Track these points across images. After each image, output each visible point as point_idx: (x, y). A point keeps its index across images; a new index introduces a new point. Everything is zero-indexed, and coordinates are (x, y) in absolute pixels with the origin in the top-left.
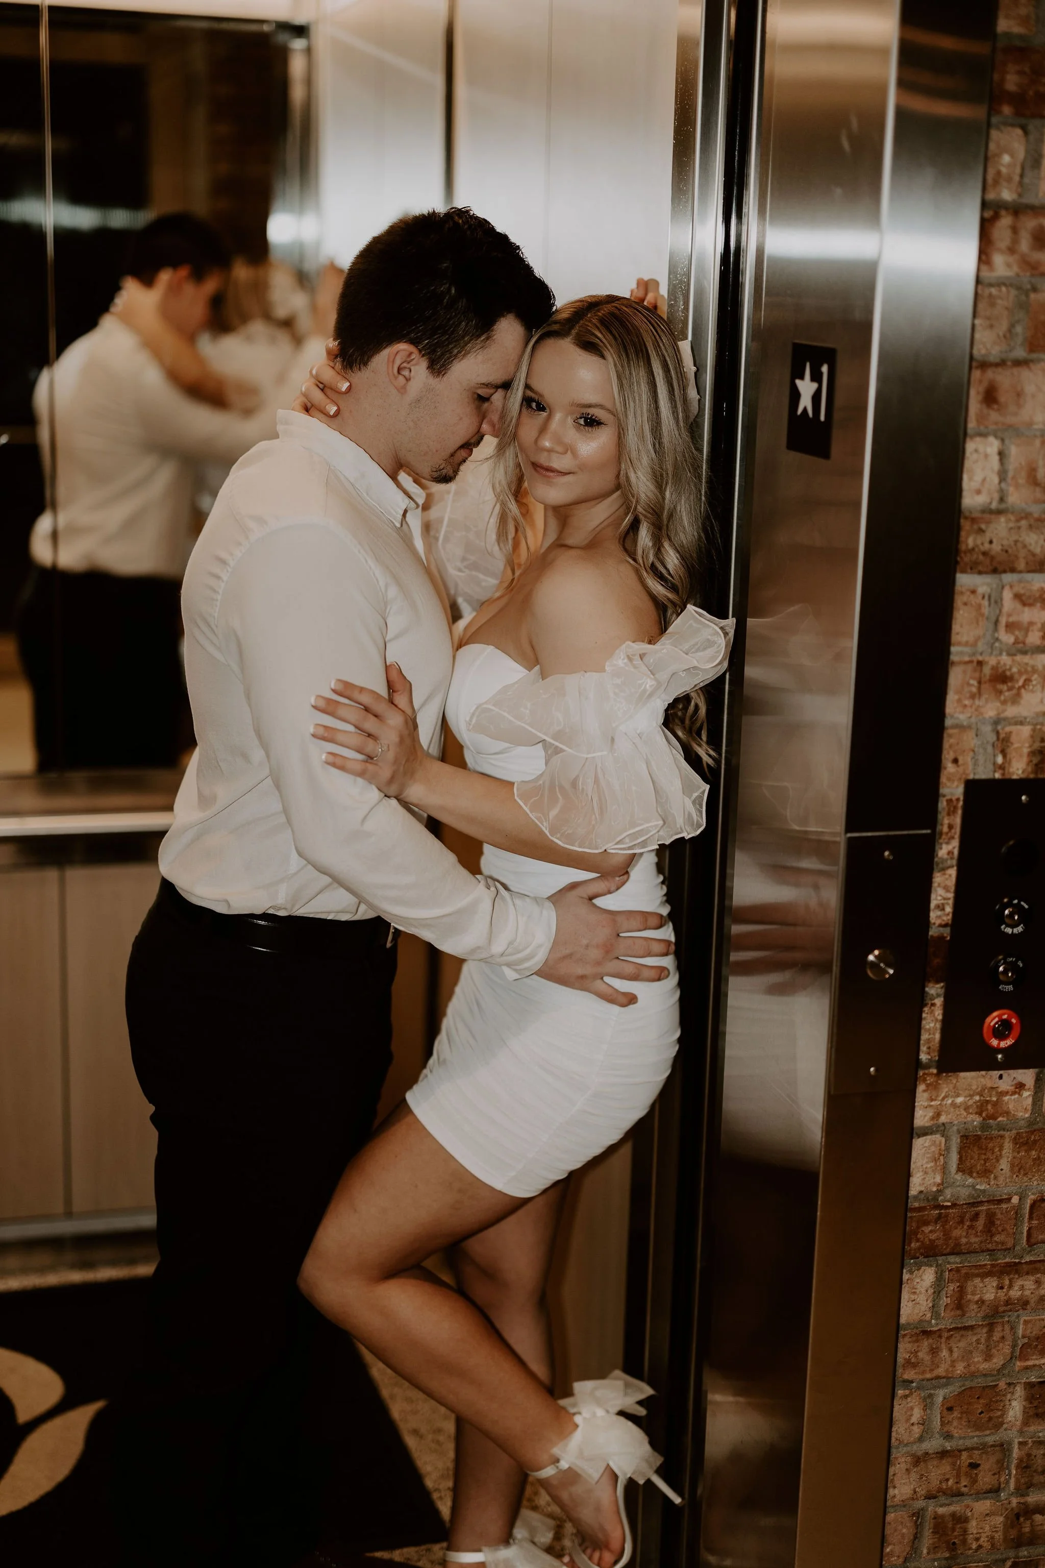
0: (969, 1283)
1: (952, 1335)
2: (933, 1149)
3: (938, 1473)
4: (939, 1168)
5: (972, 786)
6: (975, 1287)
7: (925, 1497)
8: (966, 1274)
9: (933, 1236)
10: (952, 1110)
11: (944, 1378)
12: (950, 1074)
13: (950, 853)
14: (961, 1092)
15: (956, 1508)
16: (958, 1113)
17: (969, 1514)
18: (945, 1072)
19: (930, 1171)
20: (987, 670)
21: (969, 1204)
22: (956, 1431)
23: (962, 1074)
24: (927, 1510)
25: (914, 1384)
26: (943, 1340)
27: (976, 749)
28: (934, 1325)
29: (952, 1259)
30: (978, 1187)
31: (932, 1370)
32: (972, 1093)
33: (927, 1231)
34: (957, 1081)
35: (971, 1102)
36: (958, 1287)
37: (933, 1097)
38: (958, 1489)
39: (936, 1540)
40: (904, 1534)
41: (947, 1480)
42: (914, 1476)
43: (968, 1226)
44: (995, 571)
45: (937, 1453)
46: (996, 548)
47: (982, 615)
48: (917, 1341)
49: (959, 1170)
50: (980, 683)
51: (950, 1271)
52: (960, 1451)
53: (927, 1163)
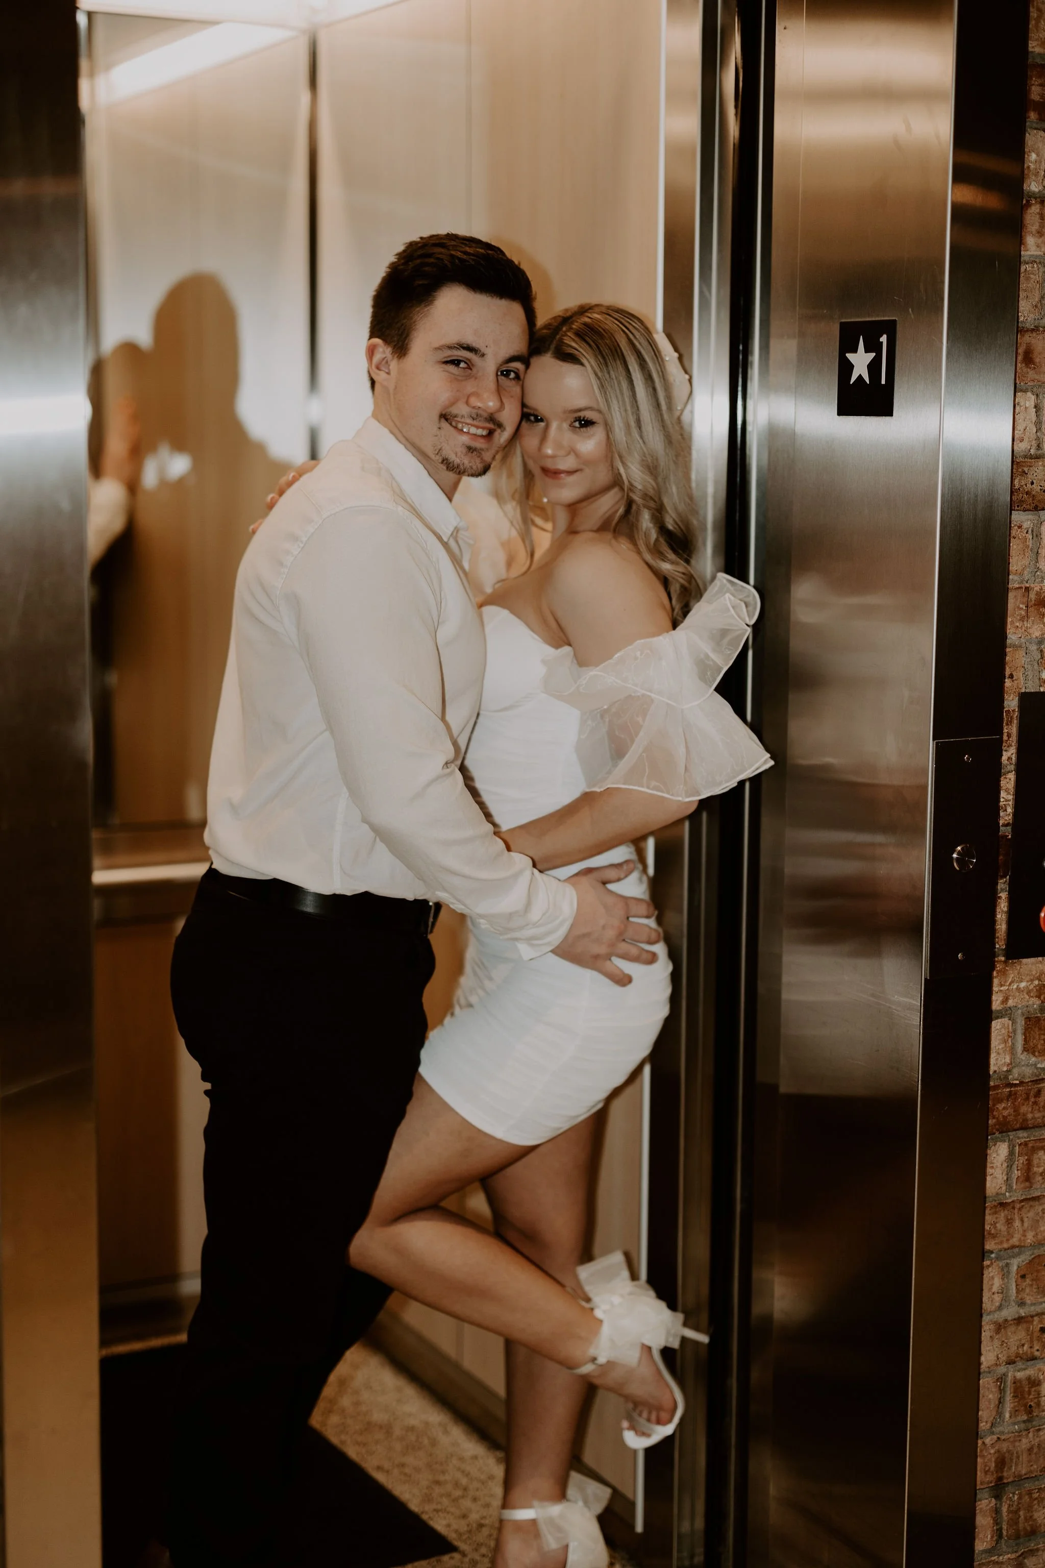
0: (1035, 1156)
1: (1023, 1206)
2: (1003, 1031)
3: (1016, 1337)
4: (1008, 1049)
5: (1026, 699)
6: (1040, 1159)
7: (1006, 1362)
8: (1033, 1147)
9: (1006, 1113)
10: (1018, 994)
11: (1017, 1247)
12: (1014, 961)
13: (1009, 759)
14: (1024, 978)
15: (1030, 1372)
16: (1022, 997)
17: (1041, 1377)
18: (1010, 960)
19: (1001, 1051)
20: (1032, 596)
21: (1033, 1081)
22: (1028, 1298)
23: (1025, 961)
24: (1008, 1376)
25: (993, 1256)
26: (1016, 1211)
27: (1026, 666)
28: (1009, 1198)
29: (1021, 1134)
30: (1039, 1066)
31: (1008, 1240)
32: (1032, 978)
33: (1000, 1108)
34: (1021, 968)
35: (1031, 987)
36: (1026, 1160)
37: (1002, 983)
38: (1032, 1353)
39: (1016, 1404)
40: (990, 1399)
41: (1023, 1345)
42: (997, 1343)
43: (1033, 1102)
44: (1036, 509)
45: (1015, 1319)
46: (1036, 488)
47: (1028, 547)
48: (996, 1213)
49: (1025, 1049)
50: (1027, 607)
51: (1020, 1145)
52: (1032, 1317)
53: (999, 1044)
